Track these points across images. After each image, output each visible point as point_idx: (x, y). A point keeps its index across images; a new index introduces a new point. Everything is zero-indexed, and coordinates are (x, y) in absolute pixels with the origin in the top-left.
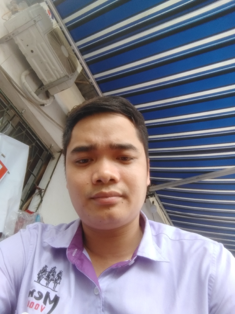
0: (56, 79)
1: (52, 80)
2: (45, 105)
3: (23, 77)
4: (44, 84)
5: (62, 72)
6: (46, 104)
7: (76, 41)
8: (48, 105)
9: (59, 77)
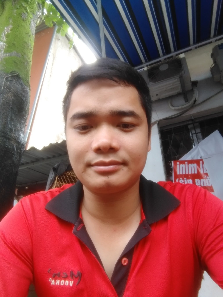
1: (180, 87)
2: (197, 99)
4: (181, 92)
5: (176, 80)
7: (159, 56)
8: (197, 97)
9: (179, 82)
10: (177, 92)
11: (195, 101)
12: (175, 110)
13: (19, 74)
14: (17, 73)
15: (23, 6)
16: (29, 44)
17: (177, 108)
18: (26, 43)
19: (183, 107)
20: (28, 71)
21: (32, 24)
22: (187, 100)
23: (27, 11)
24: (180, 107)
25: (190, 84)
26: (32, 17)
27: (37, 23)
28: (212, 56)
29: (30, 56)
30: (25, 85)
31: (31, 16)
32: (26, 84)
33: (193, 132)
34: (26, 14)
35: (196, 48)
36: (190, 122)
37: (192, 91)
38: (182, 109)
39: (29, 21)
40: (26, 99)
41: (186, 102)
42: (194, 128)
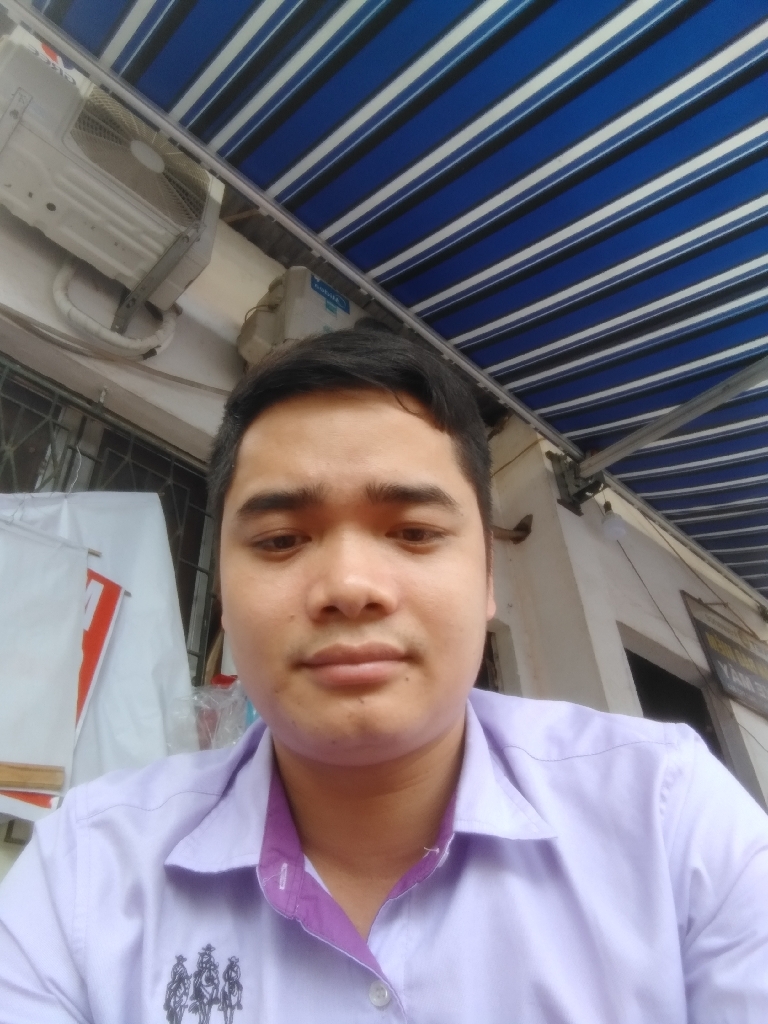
0: (154, 258)
1: (144, 266)
2: (158, 351)
3: (59, 296)
4: (130, 285)
5: (161, 232)
6: (159, 346)
7: (166, 106)
8: (164, 346)
9: (160, 249)
10: (120, 274)
11: (151, 353)
12: (68, 319)
17: (80, 316)
19: (106, 334)
22: (120, 327)
24: (94, 325)
25: (180, 290)
36: (83, 402)
37: (159, 317)
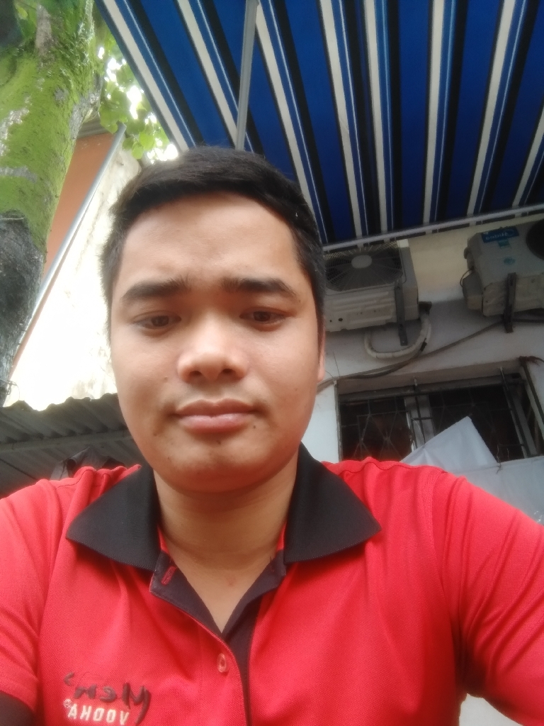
0: (394, 304)
1: (393, 310)
2: (427, 341)
3: (369, 352)
4: (395, 321)
5: (387, 293)
6: (425, 339)
7: (352, 236)
8: (428, 337)
9: (393, 299)
10: (386, 320)
11: (424, 345)
12: (378, 359)
13: (26, 220)
14: (23, 216)
15: (62, 74)
16: (62, 158)
17: (382, 355)
18: (56, 155)
19: (397, 354)
20: (47, 218)
21: (76, 115)
22: (405, 342)
23: (68, 87)
24: (390, 355)
25: (416, 306)
26: (78, 102)
27: (85, 115)
28: (467, 253)
29: (59, 186)
30: (35, 246)
31: (76, 98)
32: (39, 247)
33: (415, 415)
34: (66, 91)
35: (434, 231)
36: (409, 392)
37: (419, 321)
38: (394, 358)
39: (70, 107)
40: (32, 280)
41: (402, 344)
42: (418, 406)
